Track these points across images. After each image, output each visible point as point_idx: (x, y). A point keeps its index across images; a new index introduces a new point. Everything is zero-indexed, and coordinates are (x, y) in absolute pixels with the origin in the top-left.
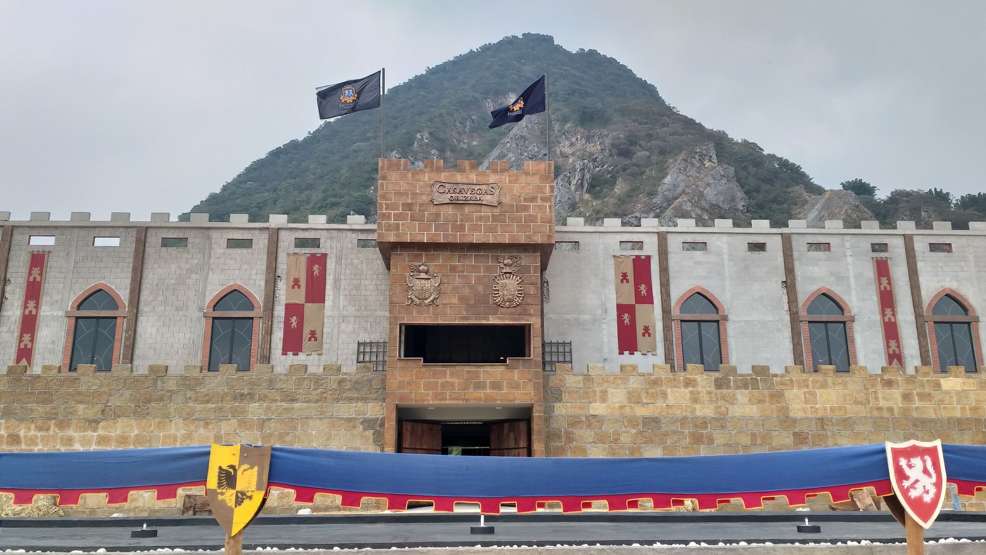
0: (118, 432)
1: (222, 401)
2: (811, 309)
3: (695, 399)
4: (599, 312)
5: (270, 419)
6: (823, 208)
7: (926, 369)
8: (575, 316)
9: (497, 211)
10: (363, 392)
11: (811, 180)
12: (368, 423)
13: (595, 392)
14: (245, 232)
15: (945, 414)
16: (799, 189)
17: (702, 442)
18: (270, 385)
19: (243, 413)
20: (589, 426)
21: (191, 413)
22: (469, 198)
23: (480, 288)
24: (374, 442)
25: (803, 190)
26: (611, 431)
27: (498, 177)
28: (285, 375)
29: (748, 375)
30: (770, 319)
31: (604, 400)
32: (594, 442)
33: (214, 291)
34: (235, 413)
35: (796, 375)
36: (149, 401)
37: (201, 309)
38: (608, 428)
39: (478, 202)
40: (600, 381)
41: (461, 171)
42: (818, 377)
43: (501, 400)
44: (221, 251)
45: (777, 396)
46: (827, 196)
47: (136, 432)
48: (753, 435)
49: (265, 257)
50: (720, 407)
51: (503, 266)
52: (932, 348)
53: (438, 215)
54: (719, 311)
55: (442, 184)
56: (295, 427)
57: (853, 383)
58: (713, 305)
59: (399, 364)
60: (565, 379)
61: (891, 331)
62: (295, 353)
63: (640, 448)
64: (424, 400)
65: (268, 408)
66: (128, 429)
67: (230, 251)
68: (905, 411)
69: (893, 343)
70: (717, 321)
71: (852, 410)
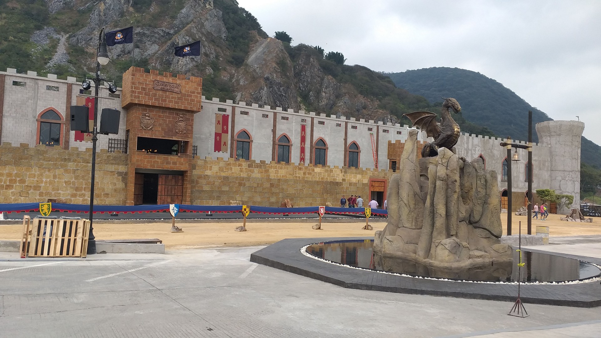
0: (7, 171)
1: (56, 161)
2: (280, 140)
3: (241, 171)
4: (208, 135)
5: (78, 170)
6: (265, 47)
7: (311, 165)
8: (199, 136)
9: (179, 96)
10: (118, 161)
11: (261, 27)
12: (120, 174)
13: (208, 167)
14: (56, 83)
15: (314, 180)
16: (255, 33)
17: (242, 185)
18: (77, 156)
19: (66, 166)
20: (204, 179)
21: (42, 165)
22: (168, 89)
23: (170, 125)
24: (122, 181)
25: (257, 34)
26: (212, 181)
27: (180, 81)
28: (84, 152)
29: (259, 163)
30: (266, 143)
31: (211, 170)
32: (206, 184)
33: (40, 109)
34: (62, 166)
35: (274, 164)
36: (22, 159)
37: (35, 117)
38: (211, 180)
39: (172, 91)
40: (210, 163)
41: (166, 76)
42: (280, 166)
43: (176, 169)
44: (44, 91)
45: (267, 171)
46: (268, 40)
47: (16, 172)
48: (258, 184)
49: (66, 96)
50: (249, 174)
51: (179, 117)
52: (314, 157)
53: (155, 95)
54: (250, 139)
55: (158, 81)
56: (89, 173)
57: (290, 168)
58: (249, 136)
59: (137, 153)
60: (197, 161)
61: (303, 150)
62: (81, 141)
63: (221, 187)
64: (146, 167)
65: (77, 165)
66: (12, 170)
67: (48, 91)
68: (303, 178)
69: (303, 154)
70: (249, 142)
71: (289, 177)
